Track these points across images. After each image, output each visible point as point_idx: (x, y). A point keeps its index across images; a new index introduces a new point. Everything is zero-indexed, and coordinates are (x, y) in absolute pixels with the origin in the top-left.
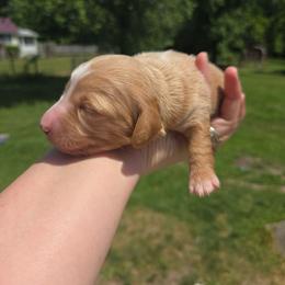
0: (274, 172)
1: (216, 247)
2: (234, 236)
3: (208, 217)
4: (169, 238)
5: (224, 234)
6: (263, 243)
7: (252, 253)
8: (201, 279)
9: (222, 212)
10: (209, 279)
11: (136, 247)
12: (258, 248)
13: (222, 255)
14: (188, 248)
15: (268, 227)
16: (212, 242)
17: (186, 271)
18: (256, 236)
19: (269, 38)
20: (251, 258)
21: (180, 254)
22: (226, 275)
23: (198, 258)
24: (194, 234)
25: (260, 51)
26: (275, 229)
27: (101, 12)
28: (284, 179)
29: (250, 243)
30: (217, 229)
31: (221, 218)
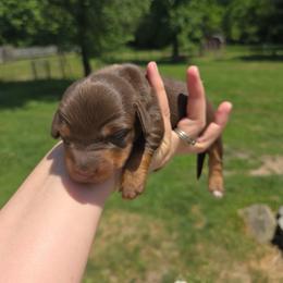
0: (242, 156)
1: (193, 240)
2: (209, 226)
3: (183, 210)
4: (146, 238)
5: (199, 226)
6: (237, 229)
7: (227, 240)
8: (180, 276)
9: (196, 203)
10: (188, 274)
11: (113, 252)
12: (233, 235)
13: (199, 247)
14: (165, 245)
15: (240, 212)
16: (188, 236)
17: (165, 270)
18: (230, 223)
19: (226, 26)
20: (227, 247)
21: (158, 253)
22: (205, 267)
23: (176, 254)
24: (170, 230)
25: (218, 40)
26: (247, 214)
27: (57, 11)
28: (251, 162)
29: (225, 231)
30: (192, 221)
31: (195, 210)
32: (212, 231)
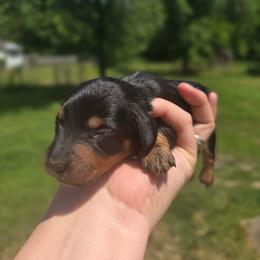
0: (246, 167)
1: (194, 246)
2: (211, 233)
5: (202, 232)
6: (238, 239)
7: (229, 250)
12: (235, 245)
13: (201, 253)
15: (243, 223)
16: (190, 241)
18: (232, 232)
20: (228, 255)
23: (177, 257)
24: (172, 233)
26: (249, 225)
28: (255, 174)
29: (226, 240)
30: (195, 227)
31: (198, 216)
32: (214, 240)
